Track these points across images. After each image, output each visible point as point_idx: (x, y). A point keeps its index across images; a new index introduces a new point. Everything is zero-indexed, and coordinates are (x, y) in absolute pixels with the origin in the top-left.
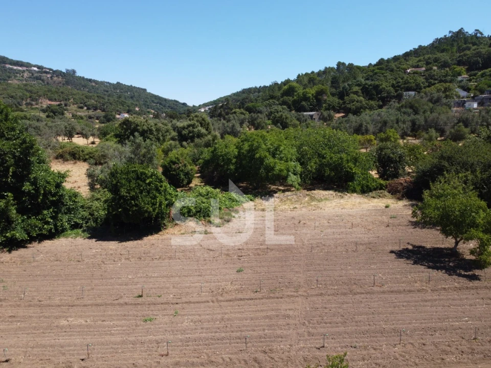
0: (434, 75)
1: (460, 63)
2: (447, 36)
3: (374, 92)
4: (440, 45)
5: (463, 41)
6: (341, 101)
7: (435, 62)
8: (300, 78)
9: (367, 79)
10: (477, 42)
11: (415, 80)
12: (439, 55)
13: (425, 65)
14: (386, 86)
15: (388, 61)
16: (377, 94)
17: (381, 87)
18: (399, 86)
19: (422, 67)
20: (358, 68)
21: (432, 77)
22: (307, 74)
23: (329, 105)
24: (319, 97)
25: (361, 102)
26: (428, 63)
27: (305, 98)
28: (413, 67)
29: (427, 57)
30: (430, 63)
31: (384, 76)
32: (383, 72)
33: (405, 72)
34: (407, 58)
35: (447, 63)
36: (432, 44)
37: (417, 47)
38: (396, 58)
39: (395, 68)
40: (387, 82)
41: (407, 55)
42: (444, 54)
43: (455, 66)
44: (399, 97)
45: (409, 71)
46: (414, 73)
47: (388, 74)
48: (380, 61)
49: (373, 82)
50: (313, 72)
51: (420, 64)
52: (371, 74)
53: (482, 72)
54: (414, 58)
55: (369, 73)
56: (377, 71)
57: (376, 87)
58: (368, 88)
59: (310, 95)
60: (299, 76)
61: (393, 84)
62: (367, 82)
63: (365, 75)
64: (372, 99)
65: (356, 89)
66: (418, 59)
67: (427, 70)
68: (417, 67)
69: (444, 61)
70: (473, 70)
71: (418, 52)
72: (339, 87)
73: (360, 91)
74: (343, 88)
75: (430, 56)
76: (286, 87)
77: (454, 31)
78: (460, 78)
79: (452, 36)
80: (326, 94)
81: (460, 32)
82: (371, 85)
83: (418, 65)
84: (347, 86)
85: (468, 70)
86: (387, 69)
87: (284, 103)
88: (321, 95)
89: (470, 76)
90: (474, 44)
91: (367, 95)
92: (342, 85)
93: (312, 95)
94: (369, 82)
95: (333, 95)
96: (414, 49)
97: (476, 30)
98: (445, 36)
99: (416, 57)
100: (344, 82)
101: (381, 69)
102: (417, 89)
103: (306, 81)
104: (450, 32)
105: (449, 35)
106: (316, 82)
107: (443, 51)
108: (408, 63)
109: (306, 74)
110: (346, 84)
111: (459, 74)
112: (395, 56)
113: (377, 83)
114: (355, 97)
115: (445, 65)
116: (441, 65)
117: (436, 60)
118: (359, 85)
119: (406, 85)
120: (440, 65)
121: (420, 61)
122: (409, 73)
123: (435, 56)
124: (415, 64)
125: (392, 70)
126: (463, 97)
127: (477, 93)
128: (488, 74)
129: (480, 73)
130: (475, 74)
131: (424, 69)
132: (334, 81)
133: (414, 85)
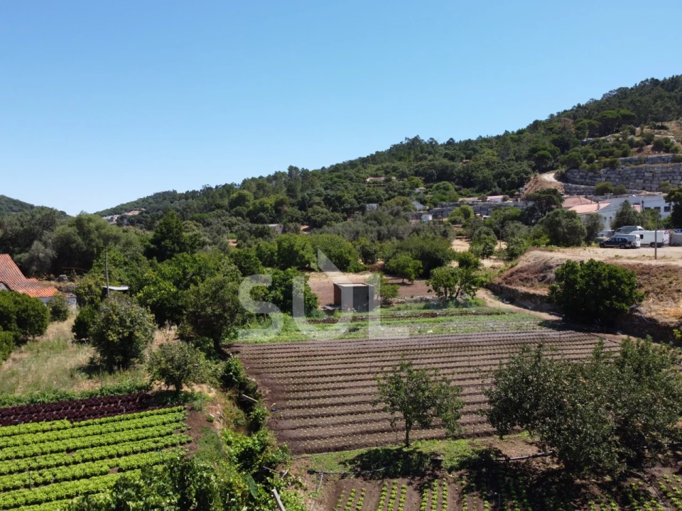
0: (393, 187)
1: (417, 174)
2: (403, 143)
3: (337, 204)
4: (397, 152)
5: (419, 149)
6: (304, 213)
7: (393, 171)
8: (247, 184)
9: (327, 189)
10: (433, 151)
11: (376, 192)
12: (397, 164)
13: (383, 175)
14: (348, 196)
16: (341, 205)
17: (343, 198)
18: (361, 198)
19: (380, 177)
21: (391, 188)
23: (292, 217)
24: (278, 208)
26: (387, 173)
27: (263, 209)
28: (373, 176)
29: (385, 165)
30: (389, 173)
31: (344, 186)
33: (365, 182)
34: (365, 164)
35: (405, 173)
36: (390, 151)
37: (374, 153)
38: (353, 164)
39: (354, 177)
40: (349, 193)
41: (364, 161)
42: (402, 162)
43: (413, 177)
44: (363, 209)
45: (368, 180)
46: (374, 183)
47: (347, 183)
49: (334, 193)
51: (379, 172)
52: (329, 182)
53: (437, 184)
54: (372, 166)
55: (327, 181)
56: (335, 179)
57: (339, 198)
58: (330, 199)
59: (268, 205)
61: (355, 195)
62: (328, 192)
63: (323, 183)
64: (335, 210)
65: (317, 199)
66: (376, 167)
67: (386, 180)
68: (376, 176)
69: (402, 171)
70: (429, 182)
71: (376, 158)
72: (297, 197)
73: (322, 202)
74: (303, 198)
75: (389, 164)
77: (411, 138)
78: (417, 190)
79: (408, 144)
80: (286, 205)
81: (416, 139)
82: (332, 196)
83: (377, 174)
84: (307, 196)
85: (426, 181)
86: (346, 178)
87: (238, 214)
88: (281, 205)
89: (427, 188)
90: (430, 153)
91: (330, 206)
92: (300, 195)
93: (271, 205)
94: (330, 193)
95: (292, 205)
96: (371, 155)
97: (431, 138)
98: (401, 142)
99: (374, 164)
100: (302, 191)
101: (339, 177)
102: (379, 201)
104: (406, 139)
105: (405, 142)
106: (266, 188)
107: (400, 159)
108: (367, 171)
110: (305, 194)
111: (417, 186)
112: (351, 161)
113: (338, 194)
114: (319, 208)
115: (402, 176)
116: (400, 175)
117: (395, 169)
118: (319, 195)
119: (368, 197)
120: (398, 174)
121: (378, 169)
122: (369, 183)
123: (393, 165)
124: (374, 173)
125: (351, 179)
126: (420, 210)
127: (432, 206)
128: (442, 187)
129: (435, 185)
130: (431, 187)
131: (383, 179)
132: (291, 190)
133: (375, 197)
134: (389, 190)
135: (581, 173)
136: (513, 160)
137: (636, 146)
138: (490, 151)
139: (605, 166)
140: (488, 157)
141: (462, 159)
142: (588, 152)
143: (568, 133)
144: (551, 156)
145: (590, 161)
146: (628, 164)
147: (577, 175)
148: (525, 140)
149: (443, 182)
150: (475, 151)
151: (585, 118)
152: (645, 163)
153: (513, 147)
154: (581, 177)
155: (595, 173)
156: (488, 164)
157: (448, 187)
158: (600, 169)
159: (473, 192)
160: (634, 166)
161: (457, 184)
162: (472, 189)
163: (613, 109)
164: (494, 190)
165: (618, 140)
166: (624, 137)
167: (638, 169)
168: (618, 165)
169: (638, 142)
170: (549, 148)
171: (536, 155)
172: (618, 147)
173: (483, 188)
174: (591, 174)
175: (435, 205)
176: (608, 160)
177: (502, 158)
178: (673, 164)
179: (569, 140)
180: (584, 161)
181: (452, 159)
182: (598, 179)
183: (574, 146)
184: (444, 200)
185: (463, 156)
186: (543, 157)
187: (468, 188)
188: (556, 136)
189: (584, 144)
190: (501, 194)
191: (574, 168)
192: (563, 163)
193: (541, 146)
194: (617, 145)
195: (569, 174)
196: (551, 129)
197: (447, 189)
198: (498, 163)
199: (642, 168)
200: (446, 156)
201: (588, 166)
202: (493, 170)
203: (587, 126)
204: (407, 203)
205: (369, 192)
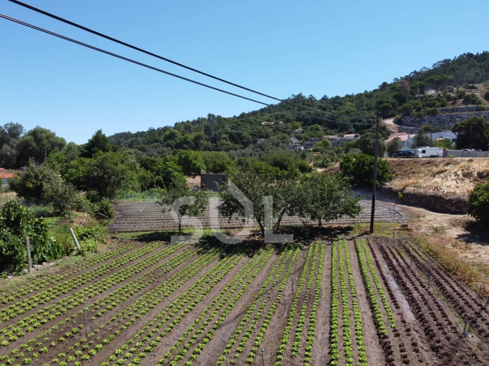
0: (279, 128)
1: (298, 120)
3: (238, 139)
4: (286, 104)
5: (302, 103)
6: (214, 145)
7: (282, 118)
8: (177, 126)
9: (233, 129)
10: (311, 104)
11: (266, 131)
12: (285, 112)
13: (274, 120)
14: (246, 134)
15: (249, 115)
16: (240, 140)
17: (243, 135)
18: (255, 135)
19: (272, 121)
20: (225, 119)
21: (278, 129)
22: (183, 123)
23: (206, 147)
24: (197, 141)
25: (229, 145)
26: (277, 119)
27: (185, 142)
28: (267, 121)
29: (276, 113)
31: (245, 127)
32: (245, 123)
33: (260, 125)
34: (262, 113)
35: (290, 119)
36: (281, 104)
37: (269, 105)
38: (254, 113)
39: (253, 121)
40: (247, 131)
41: (262, 111)
42: (288, 112)
43: (295, 122)
44: (255, 142)
45: (263, 124)
46: (267, 125)
47: (248, 125)
48: (242, 114)
49: (237, 131)
50: (188, 121)
51: (271, 119)
52: (235, 125)
53: (311, 126)
54: (267, 114)
55: (234, 124)
56: (239, 123)
57: (239, 135)
58: (233, 136)
59: (190, 140)
61: (251, 133)
62: (233, 131)
63: (231, 125)
64: (236, 143)
65: (224, 136)
67: (275, 124)
68: (269, 121)
69: (287, 118)
70: (306, 125)
71: (270, 109)
72: (211, 134)
73: (228, 137)
74: (215, 135)
75: (279, 113)
76: (167, 133)
77: (296, 95)
78: (297, 131)
79: (294, 99)
80: (203, 139)
81: (300, 96)
82: (235, 133)
83: (270, 120)
84: (218, 134)
85: (303, 125)
86: (247, 122)
87: (168, 145)
88: (199, 139)
89: (304, 129)
90: (309, 106)
91: (233, 140)
92: (213, 133)
93: (192, 139)
94: (234, 131)
95: (207, 140)
96: (267, 106)
97: (311, 95)
98: (289, 98)
99: (269, 113)
100: (215, 130)
101: (243, 121)
102: (267, 137)
103: (183, 127)
104: (293, 95)
105: (292, 98)
106: (191, 129)
107: (288, 110)
108: (263, 117)
110: (217, 132)
111: (297, 128)
112: (254, 111)
113: (240, 132)
114: (225, 142)
115: (288, 121)
116: (286, 121)
117: (283, 116)
118: (226, 133)
119: (260, 134)
121: (271, 116)
122: (263, 125)
123: (282, 113)
124: (267, 119)
125: (251, 123)
126: (296, 144)
127: (305, 141)
128: (314, 128)
129: (310, 127)
130: (307, 129)
131: (273, 123)
132: (207, 130)
133: (264, 134)
134: (276, 130)
135: (411, 119)
136: (365, 110)
137: (452, 100)
138: (350, 103)
139: (428, 114)
140: (348, 108)
141: (331, 109)
142: (418, 104)
143: (404, 91)
144: (392, 107)
145: (419, 110)
146: (445, 112)
147: (408, 119)
148: (375, 96)
149: (315, 125)
150: (341, 104)
151: (419, 80)
152: (456, 111)
153: (366, 101)
154: (412, 121)
155: (421, 118)
156: (347, 113)
157: (319, 128)
158: (424, 116)
159: (336, 132)
160: (448, 114)
161: (325, 127)
162: (335, 130)
163: (439, 74)
164: (350, 130)
165: (439, 95)
166: (445, 93)
167: (451, 115)
168: (437, 113)
169: (453, 97)
170: (391, 101)
171: (381, 106)
172: (439, 100)
173: (343, 129)
174: (418, 119)
175: (307, 140)
176: (431, 109)
177: (358, 108)
178: (476, 112)
179: (406, 96)
180: (414, 111)
181: (324, 109)
182: (423, 123)
183: (409, 100)
184: (313, 137)
185: (332, 107)
186: (386, 107)
187: (333, 129)
188: (396, 93)
189: (416, 99)
190: (355, 133)
191: (406, 115)
192: (399, 112)
193: (385, 100)
194: (439, 98)
195: (403, 119)
196: (394, 88)
197: (317, 130)
198: (355, 112)
199: (454, 115)
200: (320, 107)
201: (416, 113)
202: (351, 116)
203: (418, 86)
204: (286, 138)
205: (260, 131)
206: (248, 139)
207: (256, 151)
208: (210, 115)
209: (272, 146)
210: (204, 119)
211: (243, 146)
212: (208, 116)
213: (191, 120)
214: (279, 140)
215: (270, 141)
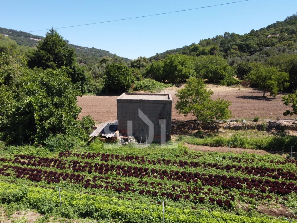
0: (284, 38)
2: (295, 15)
3: (246, 48)
4: (290, 21)
6: (225, 54)
7: (286, 31)
8: (201, 42)
9: (243, 41)
11: (272, 40)
12: (289, 26)
13: (279, 33)
15: (257, 31)
16: (248, 49)
17: (250, 45)
18: (261, 45)
20: (237, 35)
24: (212, 52)
26: (281, 32)
27: (204, 53)
28: (273, 34)
29: (281, 28)
30: (283, 32)
31: (253, 39)
32: (253, 37)
33: (266, 37)
34: (269, 29)
35: (294, 31)
36: (286, 21)
37: (275, 22)
38: (262, 29)
39: (260, 35)
40: (254, 42)
41: (269, 27)
42: (293, 26)
44: (261, 50)
45: (269, 36)
46: (273, 37)
47: (256, 38)
48: (251, 31)
50: (209, 39)
51: (276, 32)
52: (245, 38)
54: (273, 29)
56: (249, 37)
57: (247, 45)
58: (242, 46)
59: (207, 51)
60: (201, 41)
61: (258, 43)
62: (242, 43)
63: (241, 39)
64: (244, 52)
65: (235, 47)
66: (275, 29)
67: (280, 35)
68: (275, 34)
69: (292, 30)
71: (276, 25)
72: (225, 47)
73: (237, 48)
74: (227, 47)
75: (284, 27)
76: (192, 47)
80: (216, 50)
82: (244, 44)
83: (275, 33)
84: (230, 46)
86: (255, 36)
88: (214, 50)
91: (241, 50)
92: (226, 45)
93: (208, 51)
95: (221, 51)
96: (273, 23)
98: (294, 15)
99: (275, 28)
100: (227, 43)
101: (252, 35)
103: (205, 43)
106: (211, 44)
107: (292, 24)
108: (269, 32)
109: (205, 39)
112: (262, 28)
113: (248, 43)
114: (234, 51)
115: (292, 32)
117: (287, 30)
118: (236, 45)
119: (266, 44)
120: (289, 32)
122: (269, 38)
123: (286, 27)
124: (273, 32)
131: (278, 35)
132: (222, 44)
133: (270, 43)
134: (281, 40)
204: (292, 45)
205: (266, 40)
206: (255, 48)
207: (262, 57)
208: (226, 34)
209: (278, 52)
210: (221, 36)
211: (250, 54)
212: (224, 34)
213: (211, 38)
214: (286, 47)
215: (275, 48)
